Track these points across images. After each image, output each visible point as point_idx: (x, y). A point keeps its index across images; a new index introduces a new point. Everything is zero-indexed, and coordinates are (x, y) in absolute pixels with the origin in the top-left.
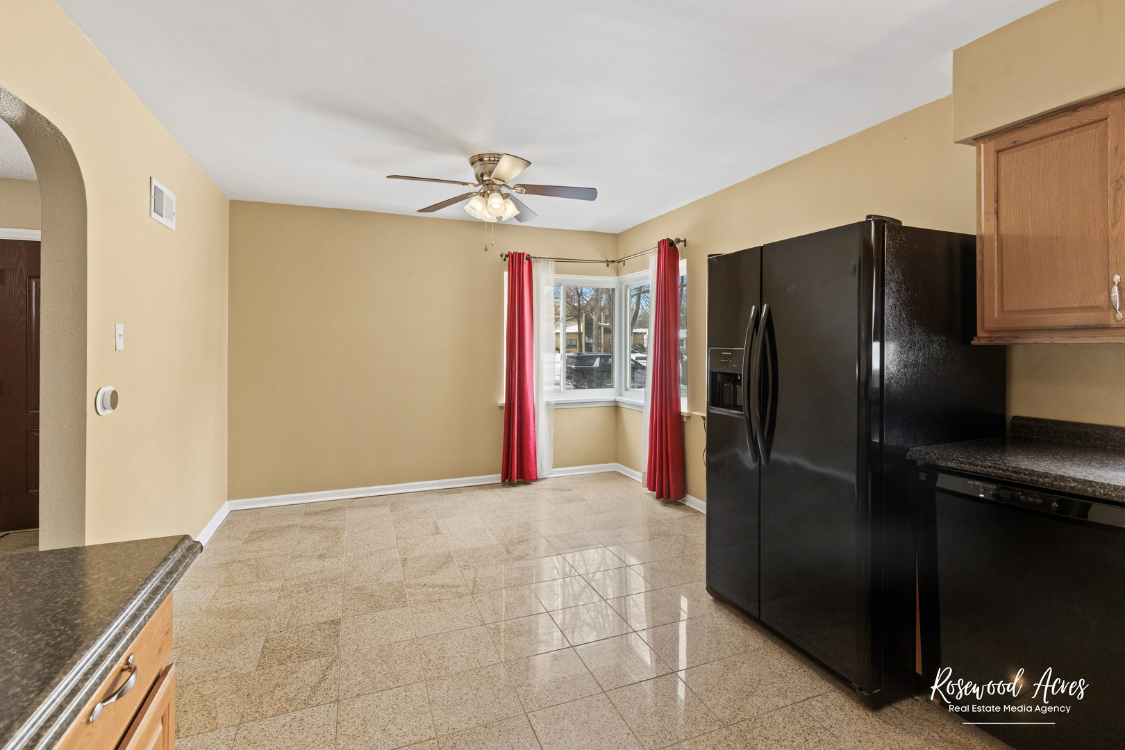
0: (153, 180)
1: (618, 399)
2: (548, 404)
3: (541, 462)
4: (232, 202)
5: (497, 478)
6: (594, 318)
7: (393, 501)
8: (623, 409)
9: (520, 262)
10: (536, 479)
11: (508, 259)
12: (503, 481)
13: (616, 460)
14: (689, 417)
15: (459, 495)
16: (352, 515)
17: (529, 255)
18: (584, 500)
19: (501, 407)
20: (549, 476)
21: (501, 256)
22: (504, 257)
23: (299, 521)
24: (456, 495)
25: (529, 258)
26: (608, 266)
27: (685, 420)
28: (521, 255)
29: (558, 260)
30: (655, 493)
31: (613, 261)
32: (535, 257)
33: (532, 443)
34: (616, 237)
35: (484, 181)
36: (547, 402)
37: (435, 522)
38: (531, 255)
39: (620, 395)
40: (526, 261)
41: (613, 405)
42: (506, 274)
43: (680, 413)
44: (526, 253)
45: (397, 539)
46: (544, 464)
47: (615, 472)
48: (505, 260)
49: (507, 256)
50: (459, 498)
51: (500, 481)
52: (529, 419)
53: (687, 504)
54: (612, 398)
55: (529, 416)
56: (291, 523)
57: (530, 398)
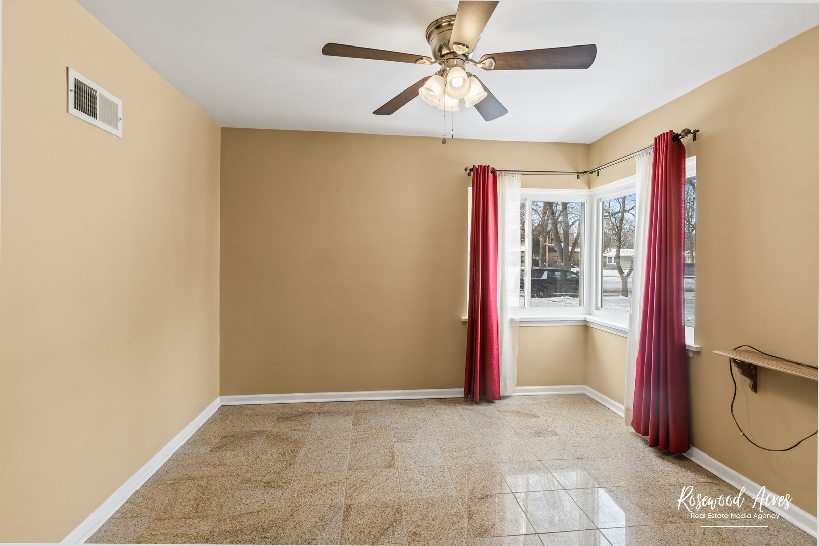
0: (71, 70)
1: (589, 318)
2: (512, 321)
3: (505, 380)
4: (224, 130)
5: (459, 392)
6: (541, 239)
7: (358, 410)
8: (594, 330)
9: (484, 175)
10: (500, 398)
11: (472, 173)
12: (466, 396)
13: (585, 382)
14: (697, 353)
15: (421, 409)
16: (318, 424)
17: (494, 169)
18: (556, 434)
19: (464, 323)
20: (513, 395)
21: (466, 170)
22: (468, 172)
23: (268, 425)
24: (418, 409)
25: (494, 172)
26: (578, 178)
27: (691, 355)
28: (486, 168)
29: (524, 173)
30: (648, 438)
31: (586, 172)
32: (500, 171)
33: (495, 362)
34: (588, 148)
35: (443, 56)
36: (511, 319)
37: (392, 446)
38: (496, 169)
39: (590, 314)
40: (491, 175)
41: (582, 324)
42: (470, 189)
43: (683, 346)
44: (492, 166)
45: (349, 468)
46: (508, 382)
47: (583, 396)
48: (469, 175)
49: (471, 170)
50: (421, 413)
51: (462, 396)
52: (492, 337)
53: (693, 459)
54: (582, 317)
55: (493, 334)
56: (261, 428)
57: (494, 315)
